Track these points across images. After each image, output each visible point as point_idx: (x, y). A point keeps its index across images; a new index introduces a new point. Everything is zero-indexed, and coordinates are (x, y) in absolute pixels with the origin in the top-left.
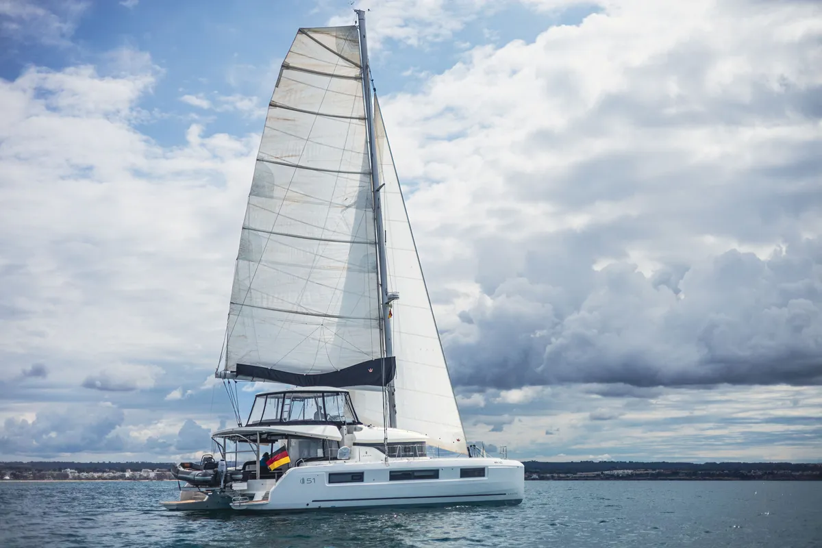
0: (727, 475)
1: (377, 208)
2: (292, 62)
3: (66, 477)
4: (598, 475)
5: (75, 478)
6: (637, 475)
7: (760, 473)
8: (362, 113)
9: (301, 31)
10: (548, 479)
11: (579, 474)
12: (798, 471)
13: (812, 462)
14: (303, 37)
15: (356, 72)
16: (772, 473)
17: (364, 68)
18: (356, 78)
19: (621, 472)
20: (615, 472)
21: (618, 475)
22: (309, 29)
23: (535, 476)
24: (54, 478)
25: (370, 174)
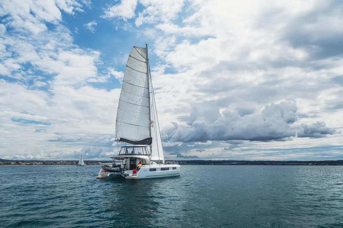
0: (260, 164)
1: (149, 98)
2: (132, 55)
3: (99, 164)
4: (229, 164)
5: (101, 164)
6: (238, 164)
7: (269, 163)
8: (146, 72)
9: (134, 47)
10: (216, 165)
11: (224, 164)
12: (278, 163)
13: (281, 161)
14: (134, 49)
15: (145, 60)
16: (271, 164)
17: (147, 60)
18: (145, 62)
19: (234, 163)
20: (233, 163)
21: (233, 164)
22: (136, 47)
23: (213, 164)
24: (97, 164)
25: (148, 88)
